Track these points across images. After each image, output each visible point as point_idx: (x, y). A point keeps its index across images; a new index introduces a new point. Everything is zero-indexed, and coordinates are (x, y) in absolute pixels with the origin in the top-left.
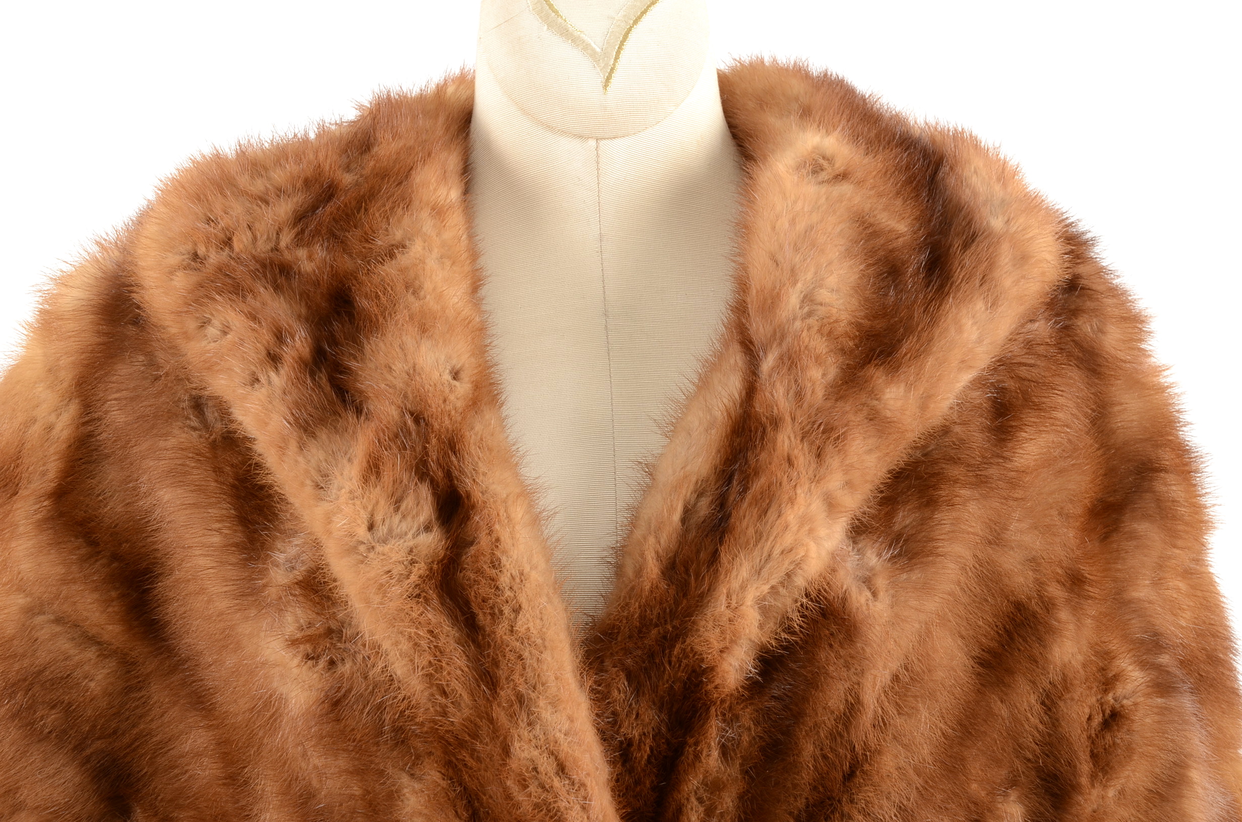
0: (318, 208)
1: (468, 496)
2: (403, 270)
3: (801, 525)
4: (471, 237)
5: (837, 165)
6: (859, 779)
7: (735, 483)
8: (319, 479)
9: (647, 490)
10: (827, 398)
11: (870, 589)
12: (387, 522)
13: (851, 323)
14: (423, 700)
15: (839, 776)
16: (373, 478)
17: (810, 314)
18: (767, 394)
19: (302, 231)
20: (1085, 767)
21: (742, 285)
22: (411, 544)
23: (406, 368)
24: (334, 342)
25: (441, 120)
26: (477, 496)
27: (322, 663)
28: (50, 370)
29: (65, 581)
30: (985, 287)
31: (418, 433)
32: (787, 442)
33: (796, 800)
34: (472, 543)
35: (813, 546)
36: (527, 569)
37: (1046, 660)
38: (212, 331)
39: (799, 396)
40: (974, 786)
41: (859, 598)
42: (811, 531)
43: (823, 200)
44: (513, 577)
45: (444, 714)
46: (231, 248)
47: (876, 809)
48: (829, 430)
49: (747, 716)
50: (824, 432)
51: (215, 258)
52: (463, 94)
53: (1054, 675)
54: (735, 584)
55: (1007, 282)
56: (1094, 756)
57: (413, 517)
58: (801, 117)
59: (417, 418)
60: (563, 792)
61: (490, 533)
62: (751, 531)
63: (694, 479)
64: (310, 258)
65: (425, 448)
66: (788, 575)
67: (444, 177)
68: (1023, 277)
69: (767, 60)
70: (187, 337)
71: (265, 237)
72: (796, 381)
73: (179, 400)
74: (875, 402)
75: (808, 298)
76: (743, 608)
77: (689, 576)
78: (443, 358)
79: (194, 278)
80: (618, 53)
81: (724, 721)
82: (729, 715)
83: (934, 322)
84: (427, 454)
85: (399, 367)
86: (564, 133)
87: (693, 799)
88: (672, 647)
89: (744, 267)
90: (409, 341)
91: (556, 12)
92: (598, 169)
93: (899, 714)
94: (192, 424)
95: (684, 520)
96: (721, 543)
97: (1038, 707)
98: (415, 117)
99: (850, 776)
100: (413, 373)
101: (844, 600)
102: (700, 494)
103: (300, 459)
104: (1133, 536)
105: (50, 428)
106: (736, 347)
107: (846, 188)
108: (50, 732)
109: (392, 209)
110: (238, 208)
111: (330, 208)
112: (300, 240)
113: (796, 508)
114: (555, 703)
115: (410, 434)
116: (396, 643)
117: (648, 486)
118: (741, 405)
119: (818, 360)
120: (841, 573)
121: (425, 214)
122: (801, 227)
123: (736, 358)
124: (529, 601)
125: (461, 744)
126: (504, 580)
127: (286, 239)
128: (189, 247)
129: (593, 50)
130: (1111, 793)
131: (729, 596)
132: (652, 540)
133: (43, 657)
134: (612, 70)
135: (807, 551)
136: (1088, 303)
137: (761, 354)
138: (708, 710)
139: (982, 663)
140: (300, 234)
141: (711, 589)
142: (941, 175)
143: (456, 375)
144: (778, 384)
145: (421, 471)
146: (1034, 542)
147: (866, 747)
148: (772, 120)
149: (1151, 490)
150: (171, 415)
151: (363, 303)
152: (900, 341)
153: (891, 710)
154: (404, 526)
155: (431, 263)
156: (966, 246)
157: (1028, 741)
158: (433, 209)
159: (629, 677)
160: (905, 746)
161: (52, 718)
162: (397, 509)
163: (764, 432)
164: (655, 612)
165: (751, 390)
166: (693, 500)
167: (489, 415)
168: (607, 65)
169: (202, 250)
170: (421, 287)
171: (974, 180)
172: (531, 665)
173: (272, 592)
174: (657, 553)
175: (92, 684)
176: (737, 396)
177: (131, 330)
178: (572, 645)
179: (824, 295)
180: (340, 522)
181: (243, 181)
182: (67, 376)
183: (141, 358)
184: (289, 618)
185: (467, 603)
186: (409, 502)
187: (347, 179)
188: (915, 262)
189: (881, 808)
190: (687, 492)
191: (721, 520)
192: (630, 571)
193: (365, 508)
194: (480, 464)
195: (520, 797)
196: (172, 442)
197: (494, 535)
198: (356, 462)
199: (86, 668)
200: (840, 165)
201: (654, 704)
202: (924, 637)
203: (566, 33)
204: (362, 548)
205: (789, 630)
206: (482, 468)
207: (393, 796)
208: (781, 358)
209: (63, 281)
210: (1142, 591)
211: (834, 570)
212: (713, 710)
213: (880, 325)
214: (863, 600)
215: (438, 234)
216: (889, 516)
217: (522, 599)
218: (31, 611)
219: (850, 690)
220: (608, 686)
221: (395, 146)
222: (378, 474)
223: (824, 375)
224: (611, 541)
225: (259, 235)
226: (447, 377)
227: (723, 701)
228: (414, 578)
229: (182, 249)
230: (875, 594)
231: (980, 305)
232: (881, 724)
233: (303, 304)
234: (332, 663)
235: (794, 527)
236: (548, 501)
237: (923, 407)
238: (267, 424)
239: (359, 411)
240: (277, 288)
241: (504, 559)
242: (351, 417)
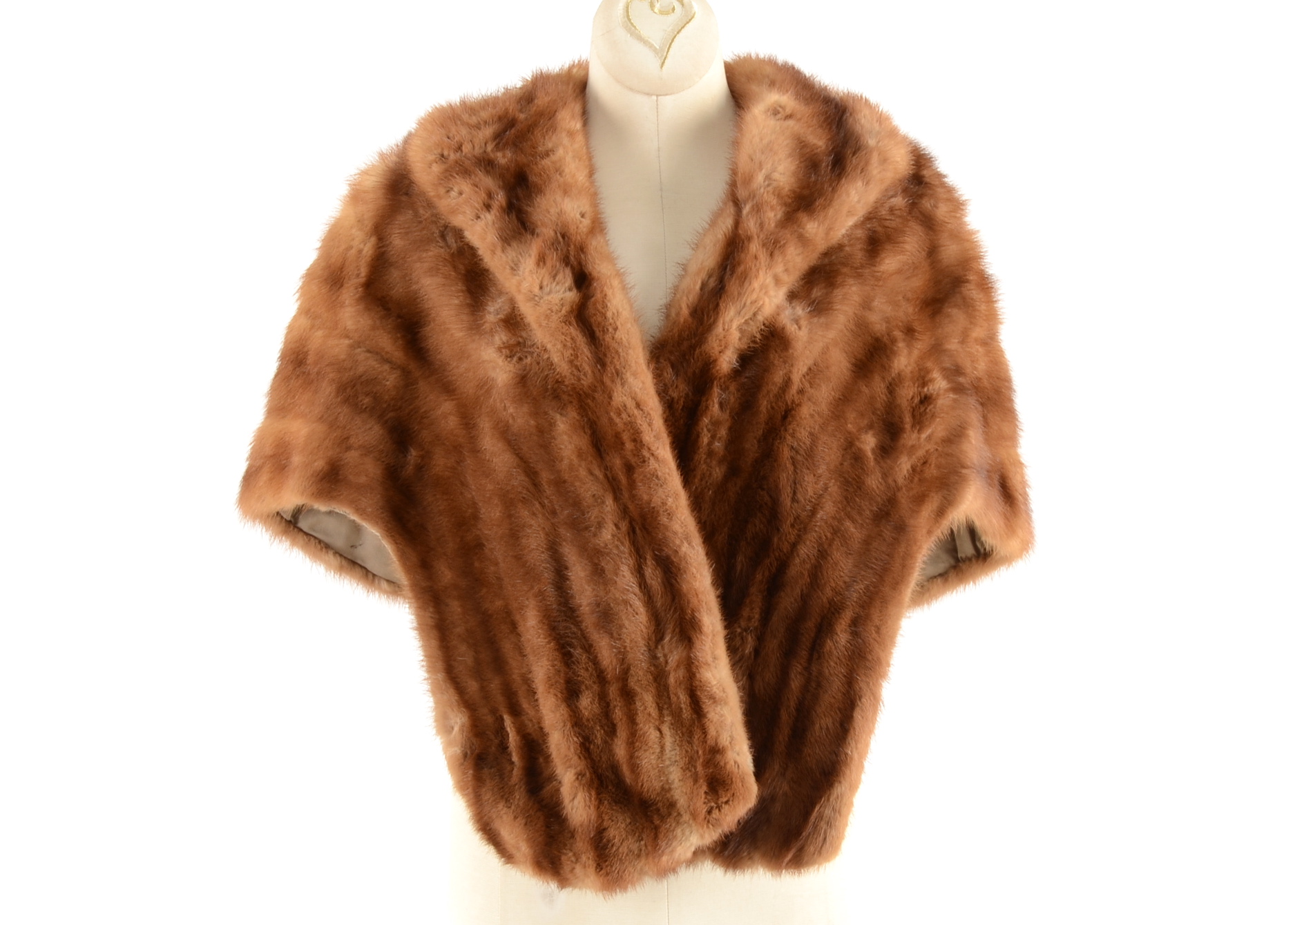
0: (507, 131)
1: (590, 275)
2: (553, 162)
3: (761, 290)
4: (588, 148)
5: (787, 111)
6: (790, 419)
7: (728, 270)
8: (513, 266)
9: (682, 277)
10: (776, 227)
11: (797, 324)
12: (549, 286)
13: (790, 190)
14: (568, 374)
15: (779, 417)
16: (541, 264)
17: (768, 185)
18: (745, 225)
19: (498, 144)
20: (908, 419)
21: (734, 172)
22: (562, 296)
23: (557, 211)
24: (518, 199)
25: (571, 86)
26: (595, 274)
27: (515, 359)
28: (359, 221)
29: (373, 328)
30: (863, 174)
31: (564, 243)
32: (755, 248)
33: (757, 431)
34: (592, 297)
35: (767, 300)
36: (621, 310)
37: (890, 367)
38: (453, 194)
39: (762, 225)
40: (849, 425)
41: (791, 328)
42: (766, 293)
43: (778, 128)
44: (613, 314)
45: (579, 380)
46: (462, 151)
47: (798, 434)
48: (776, 242)
49: (732, 388)
50: (774, 243)
51: (453, 157)
52: (582, 73)
53: (894, 373)
54: (727, 319)
55: (875, 172)
56: (913, 416)
57: (562, 284)
58: (770, 85)
59: (563, 236)
60: (639, 417)
61: (602, 291)
62: (736, 293)
63: (707, 269)
64: (504, 156)
65: (568, 250)
66: (755, 314)
67: (573, 117)
68: (884, 170)
69: (753, 56)
70: (439, 197)
71: (479, 146)
72: (760, 218)
73: (433, 233)
74: (801, 230)
75: (768, 177)
76: (731, 330)
77: (704, 316)
78: (576, 207)
79: (443, 167)
80: (669, 49)
81: (721, 389)
82: (723, 386)
83: (834, 190)
84: (569, 253)
85: (552, 211)
86: (639, 92)
87: (705, 430)
88: (695, 350)
89: (735, 164)
90: (559, 199)
91: (635, 27)
92: (657, 112)
93: (811, 387)
94: (441, 245)
95: (701, 289)
96: (720, 298)
97: (885, 391)
98: (557, 84)
99: (785, 417)
100: (560, 213)
101: (783, 328)
102: (710, 276)
103: (503, 255)
104: (949, 316)
105: (360, 251)
106: (731, 204)
107: (791, 123)
108: (366, 408)
109: (547, 131)
110: (464, 131)
111: (513, 131)
112: (497, 148)
113: (758, 280)
114: (635, 375)
115: (560, 243)
116: (554, 345)
117: (683, 275)
118: (732, 232)
119: (772, 208)
120: (782, 316)
121: (564, 134)
122: (765, 141)
123: (731, 209)
124: (622, 325)
125: (587, 395)
126: (609, 314)
127: (489, 148)
128: (440, 151)
129: (655, 47)
130: (924, 436)
131: (724, 323)
132: (685, 298)
133: (361, 369)
134: (665, 58)
135: (764, 302)
136: (929, 191)
137: (743, 206)
138: (713, 383)
139: (855, 365)
140: (497, 146)
141: (715, 322)
142: (844, 117)
143: (583, 216)
144: (751, 220)
145: (566, 261)
146: (888, 310)
147: (793, 402)
148: (754, 88)
149: (960, 293)
150: (430, 240)
151: (533, 178)
152: (815, 200)
153: (807, 385)
154: (558, 288)
155: (569, 159)
156: (854, 154)
157: (878, 405)
158: (568, 132)
159: (673, 367)
160: (814, 403)
161: (367, 401)
162: (554, 279)
163: (743, 242)
164: (686, 333)
165: (737, 224)
166: (706, 279)
167: (600, 238)
168: (662, 56)
169: (446, 153)
170: (563, 171)
171: (863, 121)
172: (623, 356)
173: (487, 326)
174: (687, 305)
175: (388, 383)
176: (730, 227)
177: (404, 198)
178: (644, 348)
179: (776, 176)
180: (525, 285)
181: (465, 117)
182: (369, 224)
183: (411, 212)
184: (497, 338)
185: (591, 326)
186: (560, 276)
187: (522, 116)
188: (826, 161)
189: (801, 433)
190: (703, 275)
191: (720, 289)
192: (673, 315)
193: (538, 278)
194: (596, 260)
195: (617, 420)
196: (430, 253)
197: (604, 293)
198: (533, 257)
199: (385, 374)
200: (788, 111)
201: (685, 381)
202: (825, 351)
203: (640, 39)
204: (536, 298)
205: (754, 342)
206: (597, 261)
207: (552, 425)
208: (753, 206)
209: (364, 173)
210: (953, 345)
211: (778, 315)
212: (715, 383)
213: (806, 192)
214: (793, 329)
215: (571, 145)
216: (809, 291)
217: (618, 324)
218: (352, 347)
219: (786, 374)
220: (662, 371)
221: (547, 99)
222: (544, 263)
223: (775, 216)
224: (663, 301)
225: (476, 145)
226: (578, 216)
227: (720, 378)
228: (564, 312)
229: (435, 152)
230: (800, 328)
231: (860, 184)
232: (801, 392)
233: (501, 179)
234: (520, 359)
235: (757, 290)
236: (631, 279)
237: (827, 234)
238: (485, 239)
239: (533, 233)
240: (488, 172)
241: (609, 304)
242: (529, 237)
